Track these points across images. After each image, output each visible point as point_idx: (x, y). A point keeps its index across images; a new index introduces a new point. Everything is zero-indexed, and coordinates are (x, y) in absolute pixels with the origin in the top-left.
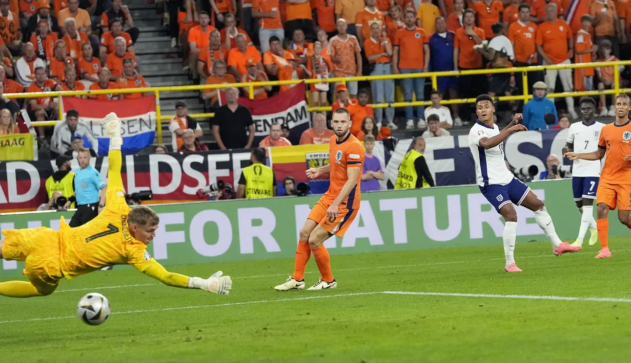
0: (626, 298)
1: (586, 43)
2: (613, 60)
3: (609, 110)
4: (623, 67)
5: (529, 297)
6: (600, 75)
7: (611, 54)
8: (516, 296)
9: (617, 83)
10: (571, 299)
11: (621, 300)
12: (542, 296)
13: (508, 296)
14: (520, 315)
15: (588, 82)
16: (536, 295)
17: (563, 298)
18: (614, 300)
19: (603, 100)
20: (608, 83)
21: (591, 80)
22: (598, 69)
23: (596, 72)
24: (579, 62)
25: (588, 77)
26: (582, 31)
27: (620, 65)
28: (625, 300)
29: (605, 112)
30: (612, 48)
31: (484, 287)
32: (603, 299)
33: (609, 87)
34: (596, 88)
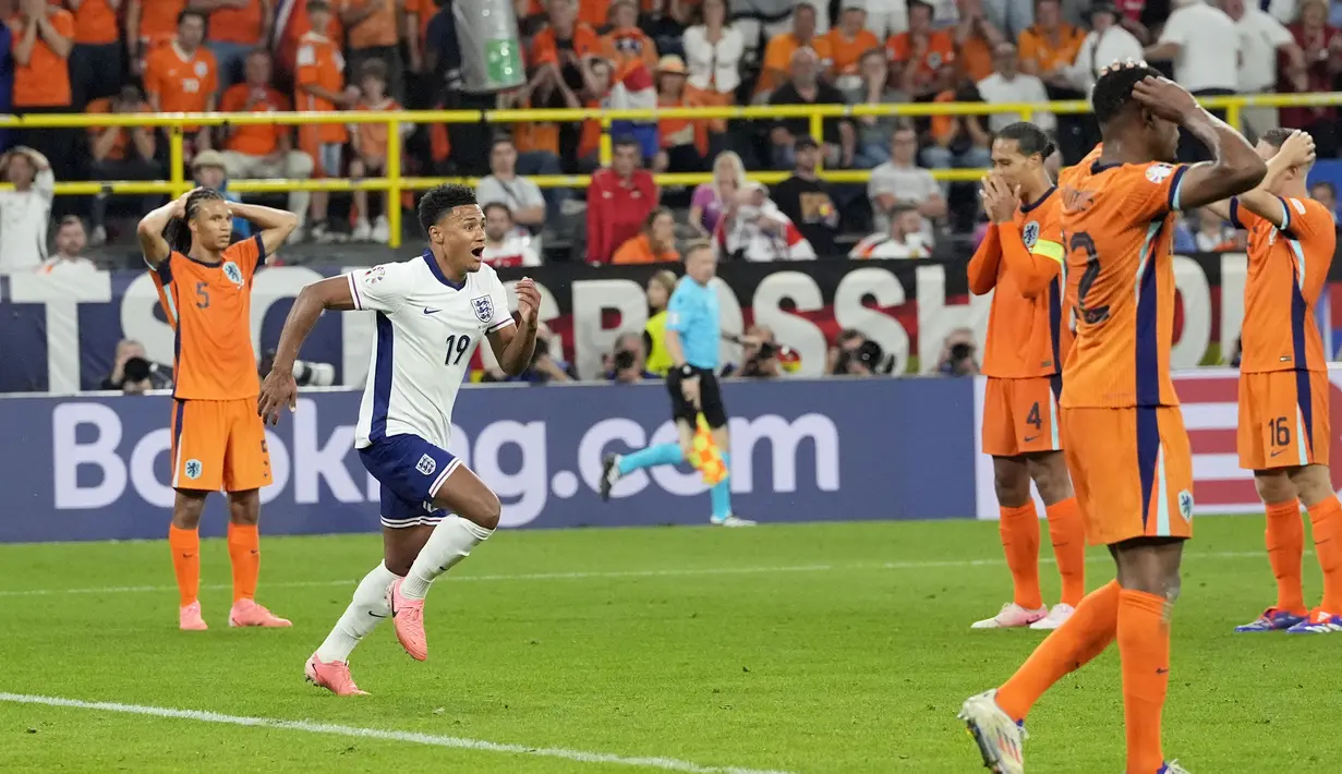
0: (377, 729)
1: (320, 63)
2: (390, 108)
3: (373, 225)
4: (410, 127)
5: (151, 710)
6: (356, 142)
7: (386, 94)
8: (119, 707)
9: (394, 162)
10: (250, 721)
11: (365, 732)
12: (179, 710)
13: (100, 705)
14: (121, 765)
15: (329, 156)
16: (168, 707)
17: (231, 719)
18: (348, 731)
19: (361, 203)
20: (373, 163)
21: (336, 152)
22: (354, 129)
23: (349, 134)
24: (306, 109)
25: (330, 144)
26: (311, 36)
27: (403, 122)
28: (375, 734)
29: (363, 230)
30: (387, 80)
31: (46, 674)
32: (326, 728)
33: (377, 172)
34: (345, 173)
